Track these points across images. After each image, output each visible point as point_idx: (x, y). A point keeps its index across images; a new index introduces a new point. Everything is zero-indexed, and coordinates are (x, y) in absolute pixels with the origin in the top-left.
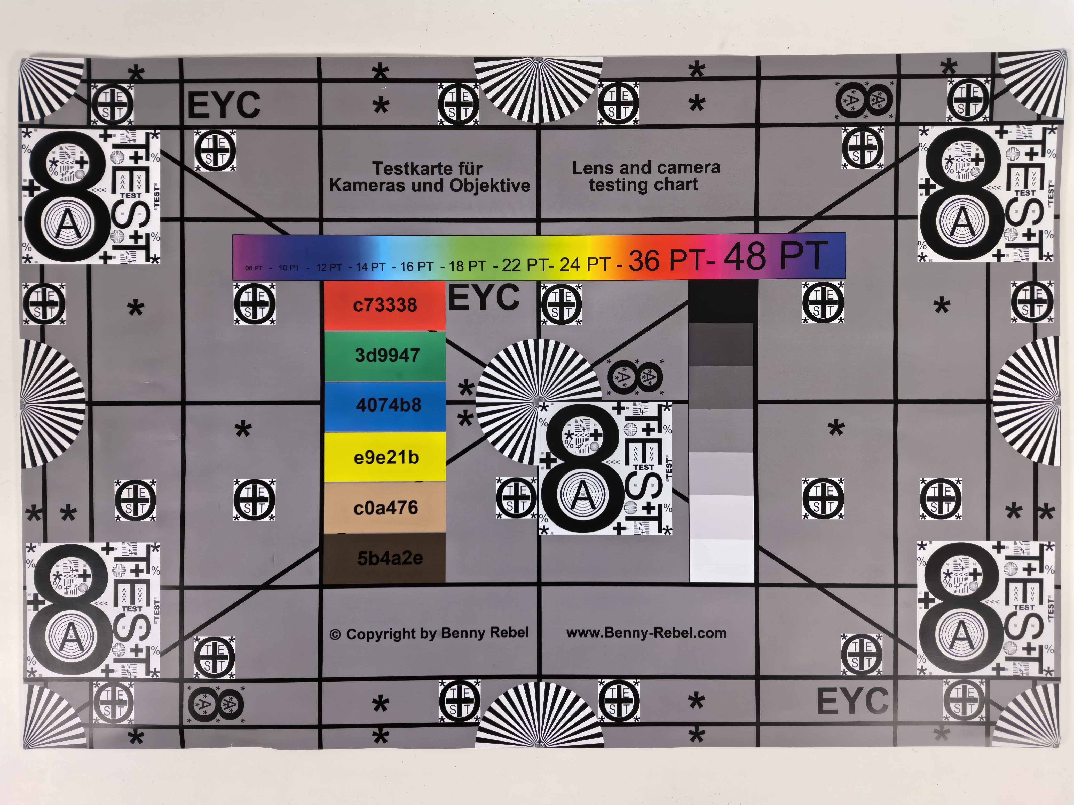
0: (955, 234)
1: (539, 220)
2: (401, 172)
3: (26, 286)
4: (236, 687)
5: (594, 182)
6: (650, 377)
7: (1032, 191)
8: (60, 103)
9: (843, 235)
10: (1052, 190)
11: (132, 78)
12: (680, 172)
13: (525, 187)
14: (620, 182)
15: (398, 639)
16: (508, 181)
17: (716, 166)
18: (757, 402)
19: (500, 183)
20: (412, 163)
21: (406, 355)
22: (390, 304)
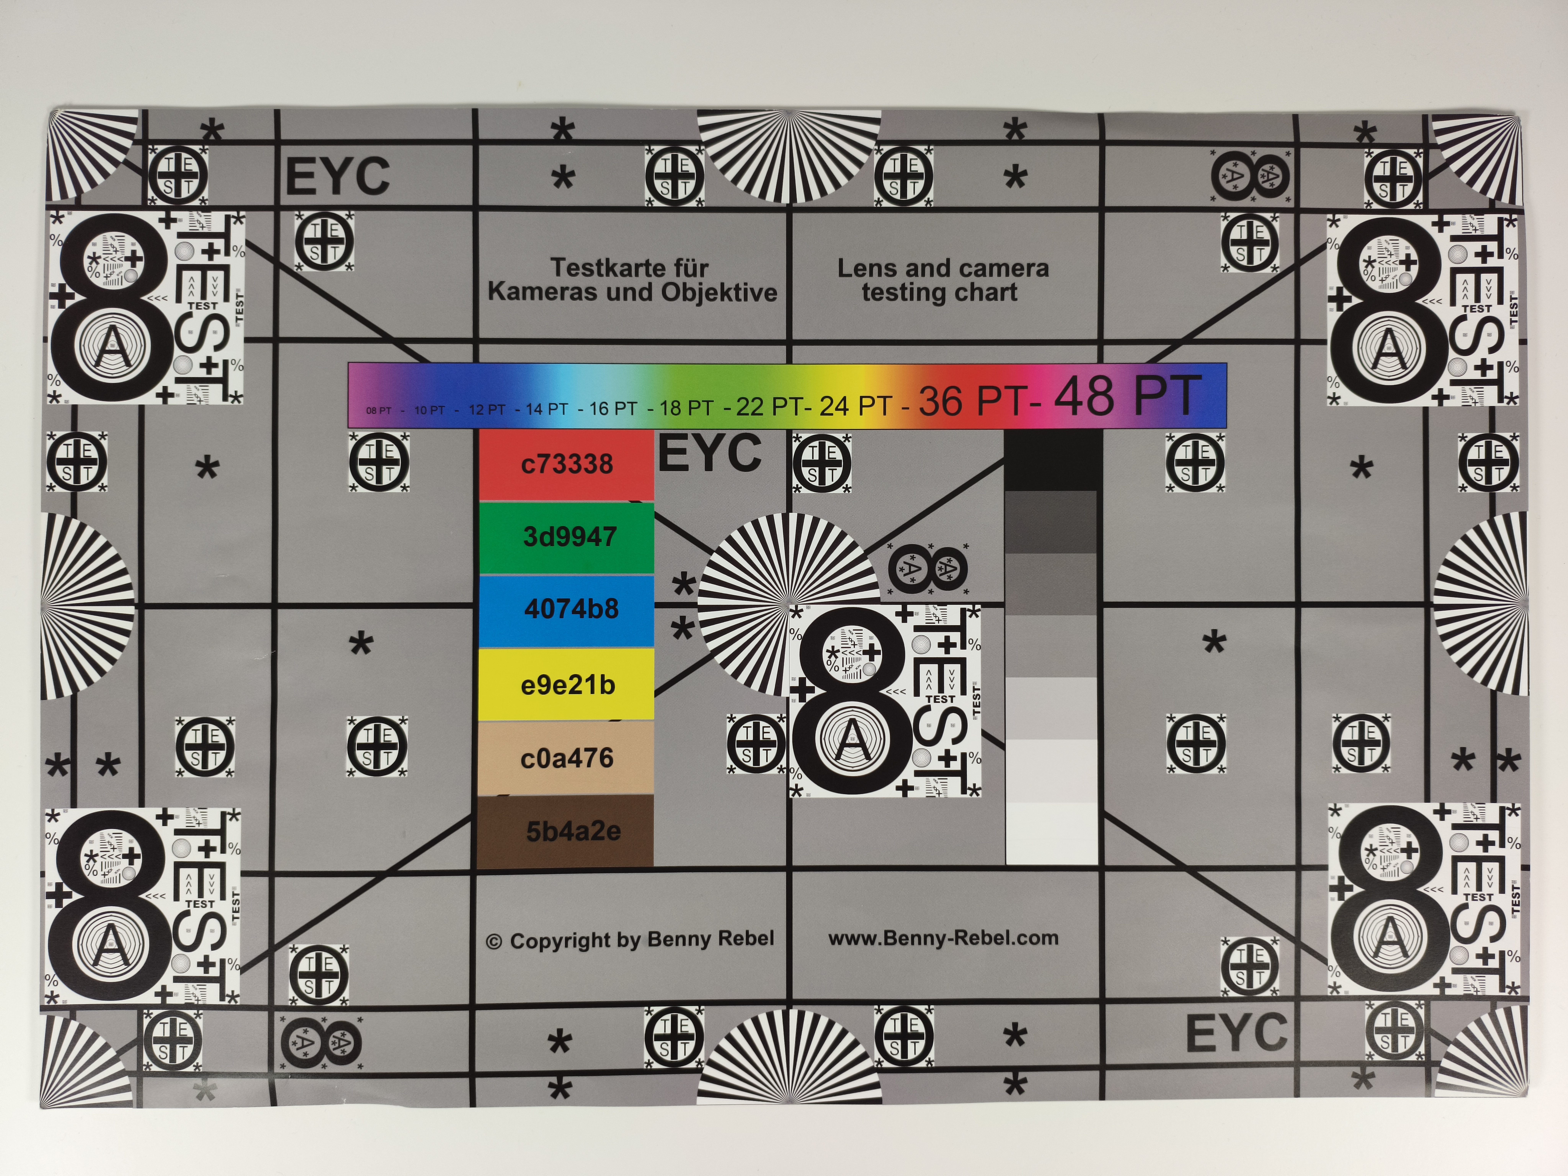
0: (1379, 366)
1: (789, 343)
2: (592, 272)
3: (51, 436)
4: (350, 1018)
5: (869, 288)
6: (949, 569)
7: (1486, 306)
8: (104, 173)
9: (1223, 367)
10: (1515, 304)
11: (206, 137)
12: (991, 275)
13: (770, 294)
14: (906, 288)
15: (584, 948)
16: (746, 287)
17: (1043, 267)
18: (1102, 605)
19: (734, 289)
20: (608, 260)
21: (597, 535)
22: (575, 463)
